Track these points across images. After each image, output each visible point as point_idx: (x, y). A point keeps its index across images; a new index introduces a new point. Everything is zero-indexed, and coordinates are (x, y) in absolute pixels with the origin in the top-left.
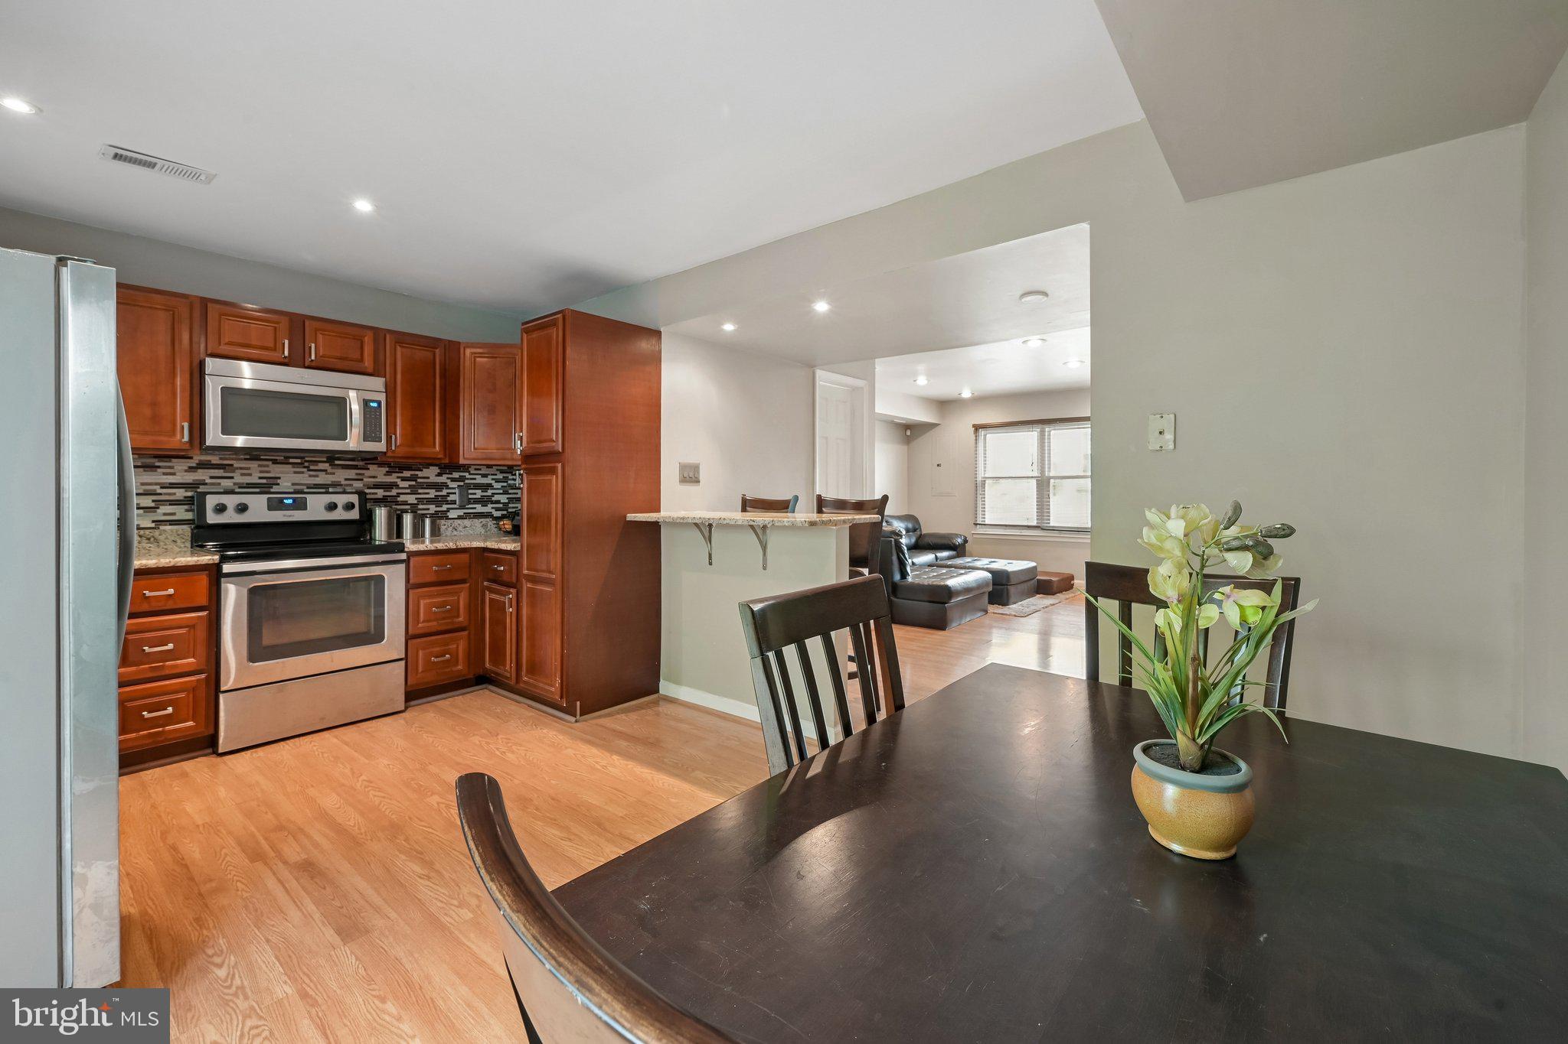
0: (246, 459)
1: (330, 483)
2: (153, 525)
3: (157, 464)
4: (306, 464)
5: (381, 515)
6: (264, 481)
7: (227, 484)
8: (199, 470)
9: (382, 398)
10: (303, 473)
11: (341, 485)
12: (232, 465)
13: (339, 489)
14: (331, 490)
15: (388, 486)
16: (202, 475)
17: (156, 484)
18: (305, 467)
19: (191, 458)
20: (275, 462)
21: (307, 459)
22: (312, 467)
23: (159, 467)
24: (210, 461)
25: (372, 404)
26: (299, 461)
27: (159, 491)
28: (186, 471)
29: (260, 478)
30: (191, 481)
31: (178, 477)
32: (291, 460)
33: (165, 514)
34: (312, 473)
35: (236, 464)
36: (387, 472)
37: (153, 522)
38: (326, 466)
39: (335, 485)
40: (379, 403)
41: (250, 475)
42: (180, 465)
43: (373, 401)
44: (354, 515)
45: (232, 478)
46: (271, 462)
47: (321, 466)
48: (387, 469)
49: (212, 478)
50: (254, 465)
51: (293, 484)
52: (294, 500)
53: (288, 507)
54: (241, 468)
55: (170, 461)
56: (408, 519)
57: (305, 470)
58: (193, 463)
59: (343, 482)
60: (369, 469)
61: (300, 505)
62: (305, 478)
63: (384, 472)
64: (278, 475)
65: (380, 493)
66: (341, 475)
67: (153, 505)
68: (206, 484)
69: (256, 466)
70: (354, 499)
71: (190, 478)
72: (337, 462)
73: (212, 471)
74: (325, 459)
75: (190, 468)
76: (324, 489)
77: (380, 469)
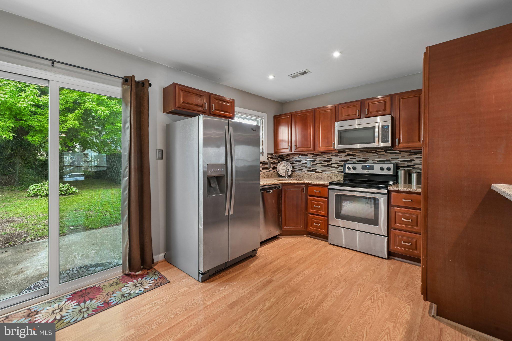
0: (359, 152)
1: (385, 159)
2: (337, 172)
3: (338, 155)
4: (377, 153)
5: (401, 173)
6: (364, 159)
7: (354, 160)
8: (347, 156)
9: (390, 124)
10: (376, 156)
11: (390, 160)
12: (355, 154)
13: (389, 162)
14: (385, 162)
15: (411, 161)
16: (348, 158)
17: (338, 160)
18: (376, 154)
19: (346, 153)
20: (367, 153)
21: (377, 151)
22: (379, 154)
23: (339, 156)
24: (350, 153)
25: (385, 127)
26: (375, 152)
27: (339, 163)
28: (344, 157)
29: (363, 158)
30: (345, 160)
31: (343, 159)
32: (372, 152)
33: (340, 169)
34: (379, 156)
35: (357, 154)
36: (409, 154)
37: (338, 171)
38: (384, 153)
39: (387, 160)
40: (388, 126)
41: (360, 157)
42: (343, 155)
43: (386, 126)
44: (391, 173)
45: (355, 158)
46: (366, 153)
47: (382, 153)
48: (409, 153)
49: (350, 158)
50: (361, 154)
51: (373, 160)
52: (370, 166)
53: (368, 169)
54: (358, 155)
55: (341, 154)
56: (414, 176)
57: (377, 155)
58: (346, 154)
59: (390, 159)
60: (401, 154)
61: (372, 168)
62: (377, 158)
63: (408, 155)
64: (368, 157)
65: (406, 164)
66: (390, 157)
67: (337, 166)
68: (349, 160)
69: (362, 154)
70: (391, 166)
71: (345, 159)
72: (388, 151)
73: (350, 156)
74: (384, 151)
75: (345, 155)
76: (383, 162)
77: (406, 153)
